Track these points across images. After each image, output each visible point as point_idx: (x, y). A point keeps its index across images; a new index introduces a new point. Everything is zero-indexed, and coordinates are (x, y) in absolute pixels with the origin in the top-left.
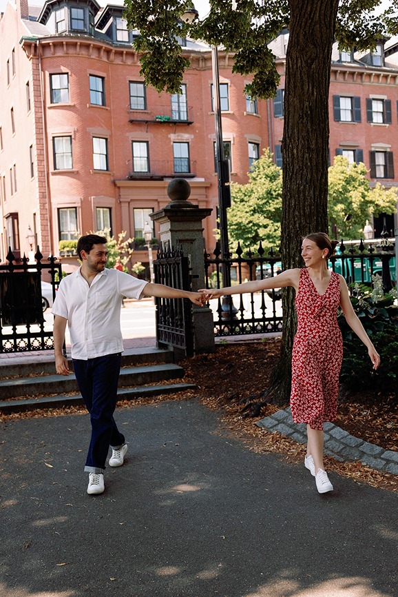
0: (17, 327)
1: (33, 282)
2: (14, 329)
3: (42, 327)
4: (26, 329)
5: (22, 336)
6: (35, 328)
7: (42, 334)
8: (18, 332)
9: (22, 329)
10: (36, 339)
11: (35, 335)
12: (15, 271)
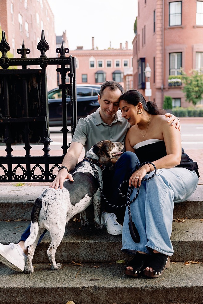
0: (13, 147)
1: (35, 84)
2: (9, 150)
3: (46, 150)
4: (25, 151)
5: (19, 161)
6: (37, 150)
7: (46, 159)
8: (14, 154)
9: (18, 151)
10: (38, 165)
11: (37, 160)
12: (11, 68)
